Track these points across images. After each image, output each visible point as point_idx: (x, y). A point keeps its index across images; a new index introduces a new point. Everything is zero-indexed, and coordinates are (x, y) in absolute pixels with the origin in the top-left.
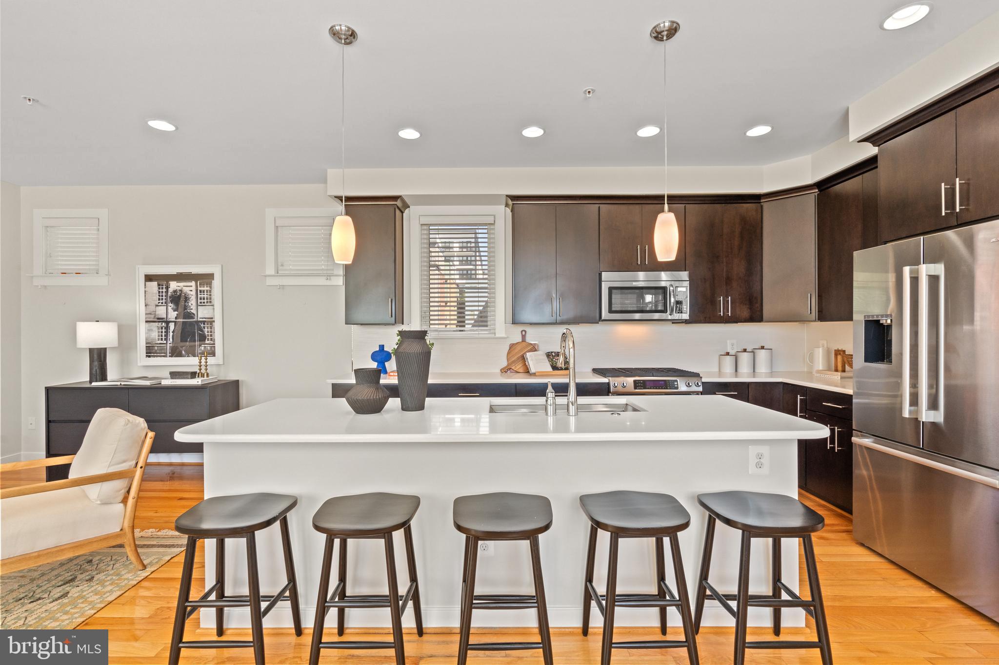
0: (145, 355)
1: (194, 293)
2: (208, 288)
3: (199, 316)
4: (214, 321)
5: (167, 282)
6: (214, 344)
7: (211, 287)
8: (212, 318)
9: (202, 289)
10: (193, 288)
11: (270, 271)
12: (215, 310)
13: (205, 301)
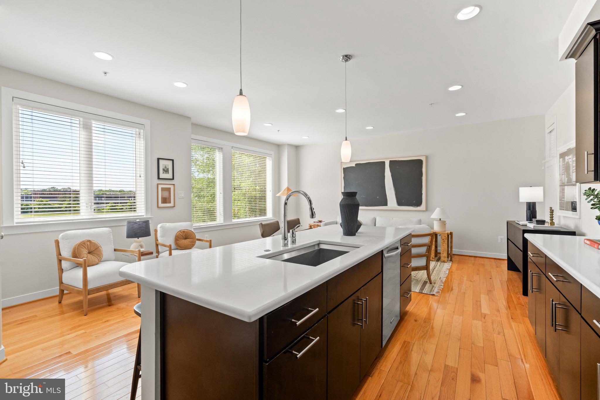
5: (565, 157)
6: (576, 202)
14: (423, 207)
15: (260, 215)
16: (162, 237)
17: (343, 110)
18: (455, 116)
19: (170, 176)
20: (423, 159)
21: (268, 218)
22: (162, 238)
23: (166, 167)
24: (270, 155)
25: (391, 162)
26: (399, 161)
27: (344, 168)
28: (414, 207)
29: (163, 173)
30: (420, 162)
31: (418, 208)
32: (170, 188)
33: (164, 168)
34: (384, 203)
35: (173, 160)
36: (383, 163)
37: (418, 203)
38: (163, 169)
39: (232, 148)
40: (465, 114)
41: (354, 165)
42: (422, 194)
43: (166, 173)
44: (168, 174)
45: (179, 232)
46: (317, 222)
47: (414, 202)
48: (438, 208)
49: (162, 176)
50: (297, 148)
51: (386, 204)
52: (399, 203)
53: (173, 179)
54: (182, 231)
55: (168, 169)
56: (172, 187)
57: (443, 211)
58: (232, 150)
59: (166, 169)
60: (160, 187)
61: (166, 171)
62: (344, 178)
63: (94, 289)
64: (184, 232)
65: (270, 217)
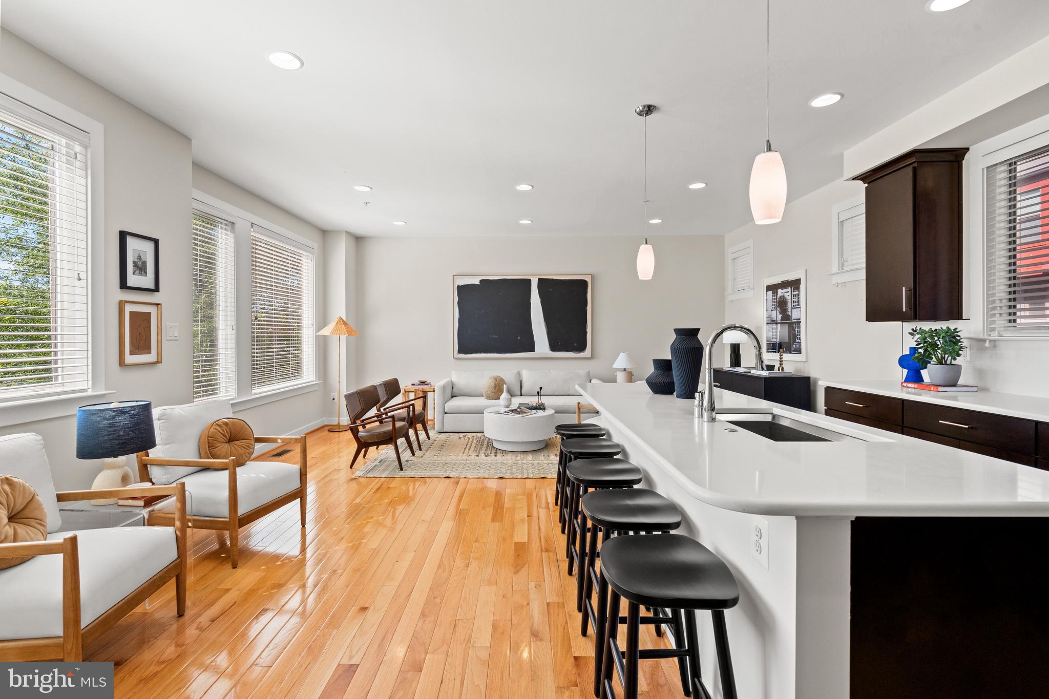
0: (766, 350)
1: (789, 298)
2: (797, 293)
3: (793, 317)
4: (800, 322)
5: (777, 290)
6: (800, 343)
7: (799, 291)
8: (799, 319)
9: (794, 293)
10: (789, 294)
11: (835, 269)
12: (802, 312)
13: (796, 304)
14: (587, 353)
15: (284, 377)
16: (166, 444)
17: (528, 186)
18: (649, 223)
19: (147, 281)
20: (588, 279)
21: (308, 382)
22: (167, 446)
23: (139, 258)
24: (309, 249)
25: (541, 281)
26: (553, 280)
27: (459, 287)
28: (574, 353)
29: (133, 273)
30: (583, 285)
31: (581, 355)
32: (149, 314)
33: (136, 260)
34: (529, 346)
35: (156, 242)
36: (528, 282)
37: (582, 347)
38: (134, 262)
39: (252, 227)
40: (660, 221)
41: (478, 283)
42: (586, 332)
43: (140, 274)
44: (145, 277)
45: (214, 426)
46: (419, 385)
47: (575, 345)
48: (621, 353)
49: (133, 280)
50: (358, 240)
51: (532, 349)
52: (554, 347)
53: (157, 289)
54: (220, 423)
55: (144, 263)
56: (152, 310)
57: (631, 357)
58: (252, 230)
59: (139, 263)
60: (128, 309)
61: (141, 268)
62: (459, 303)
63: (94, 627)
64: (226, 424)
65: (311, 380)
